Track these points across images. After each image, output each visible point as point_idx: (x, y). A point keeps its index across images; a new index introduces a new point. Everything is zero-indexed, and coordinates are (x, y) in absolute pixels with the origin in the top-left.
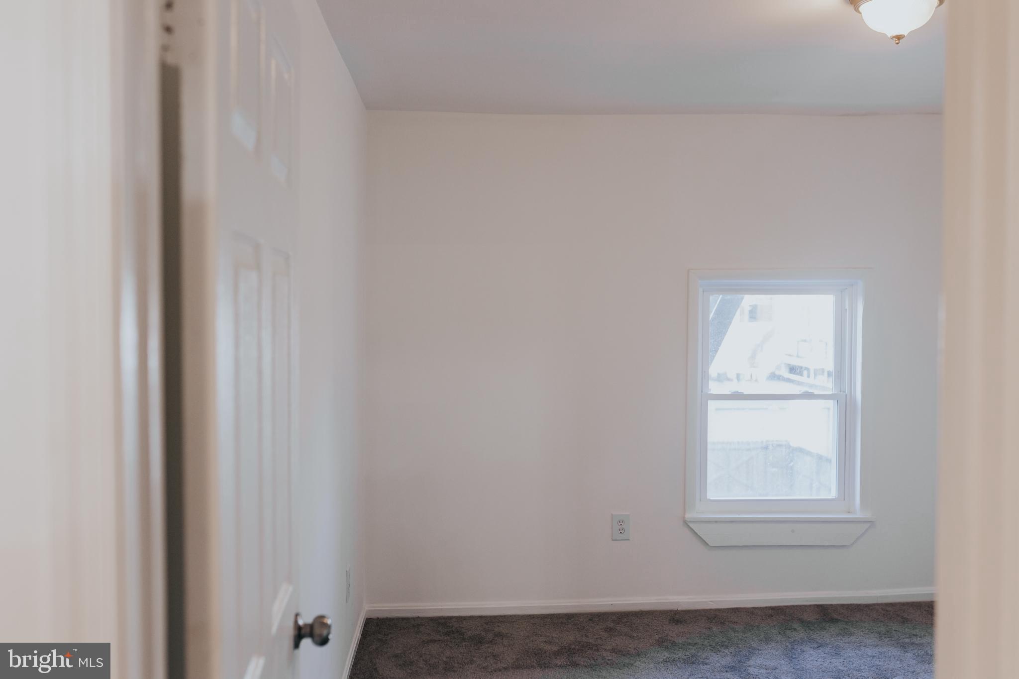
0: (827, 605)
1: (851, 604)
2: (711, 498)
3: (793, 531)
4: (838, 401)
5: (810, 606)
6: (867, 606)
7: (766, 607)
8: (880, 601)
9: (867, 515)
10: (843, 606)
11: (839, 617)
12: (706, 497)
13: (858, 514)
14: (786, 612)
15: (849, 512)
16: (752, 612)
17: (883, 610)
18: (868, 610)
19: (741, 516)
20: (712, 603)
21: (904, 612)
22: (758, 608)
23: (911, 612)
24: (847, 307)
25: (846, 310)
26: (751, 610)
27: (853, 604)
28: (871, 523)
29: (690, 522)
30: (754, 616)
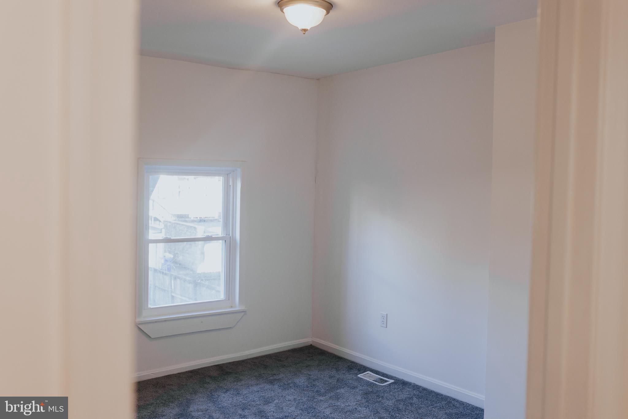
0: (221, 364)
1: (234, 362)
2: (151, 307)
3: (202, 322)
4: (225, 241)
5: (212, 366)
6: (243, 361)
7: (186, 372)
8: (249, 357)
9: (242, 308)
10: (230, 363)
11: (230, 371)
12: (148, 307)
13: (238, 308)
14: (199, 373)
15: (232, 307)
16: (179, 376)
17: (252, 362)
18: (244, 364)
19: (170, 317)
20: (153, 375)
21: (264, 362)
22: (181, 373)
23: (267, 361)
24: (231, 184)
25: (230, 186)
26: (178, 375)
27: (235, 362)
28: (244, 312)
29: (140, 324)
30: (181, 379)
